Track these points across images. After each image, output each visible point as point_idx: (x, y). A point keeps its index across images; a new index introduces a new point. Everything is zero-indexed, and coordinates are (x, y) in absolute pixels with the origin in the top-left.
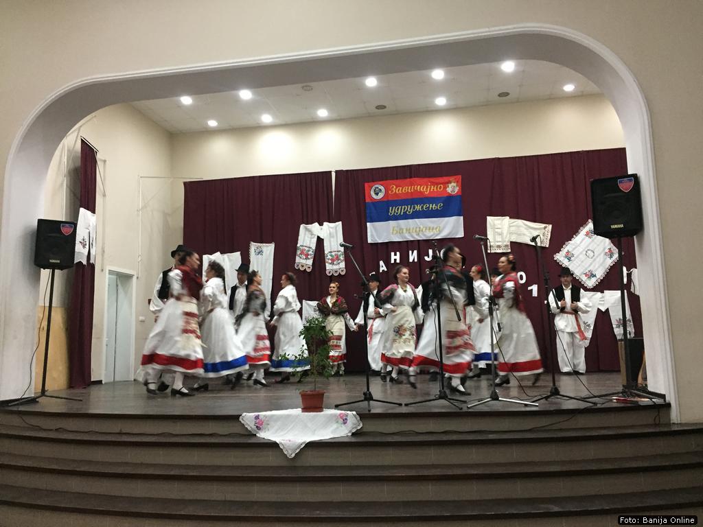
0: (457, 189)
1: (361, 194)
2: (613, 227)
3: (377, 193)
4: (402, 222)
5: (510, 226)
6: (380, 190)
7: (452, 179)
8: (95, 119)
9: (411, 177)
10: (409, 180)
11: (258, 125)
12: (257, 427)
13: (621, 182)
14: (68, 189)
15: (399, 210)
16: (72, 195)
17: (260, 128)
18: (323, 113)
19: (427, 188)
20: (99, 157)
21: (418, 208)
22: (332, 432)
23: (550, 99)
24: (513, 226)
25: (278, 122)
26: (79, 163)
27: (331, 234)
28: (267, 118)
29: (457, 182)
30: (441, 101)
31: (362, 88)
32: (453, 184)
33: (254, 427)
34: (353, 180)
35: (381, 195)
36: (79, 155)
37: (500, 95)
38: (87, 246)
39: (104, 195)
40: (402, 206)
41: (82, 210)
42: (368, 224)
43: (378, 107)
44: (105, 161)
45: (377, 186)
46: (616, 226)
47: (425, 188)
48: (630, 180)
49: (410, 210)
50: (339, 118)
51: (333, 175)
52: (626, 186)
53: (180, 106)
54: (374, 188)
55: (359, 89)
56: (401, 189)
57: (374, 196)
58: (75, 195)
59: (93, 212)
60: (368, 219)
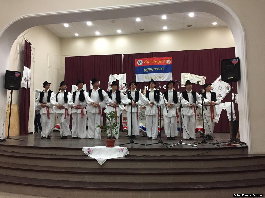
0: (170, 62)
1: (133, 63)
2: (229, 78)
3: (140, 63)
4: (149, 74)
5: (190, 77)
6: (141, 62)
7: (168, 58)
8: (30, 32)
9: (153, 57)
10: (152, 58)
11: (94, 36)
12: (89, 153)
13: (233, 61)
14: (20, 59)
15: (148, 70)
16: (21, 61)
17: (95, 37)
18: (119, 31)
19: (159, 61)
20: (32, 47)
21: (155, 69)
22: (118, 155)
23: (207, 28)
24: (191, 77)
25: (102, 34)
26: (24, 49)
27: (122, 78)
28: (98, 33)
29: (170, 59)
30: (165, 28)
31: (134, 22)
32: (169, 60)
33: (87, 153)
34: (131, 58)
35: (141, 64)
36: (24, 46)
37: (188, 26)
38: (27, 81)
39: (34, 62)
40: (149, 68)
41: (25, 67)
42: (136, 75)
43: (141, 30)
44: (34, 48)
45: (139, 60)
46: (230, 78)
47: (159, 62)
48: (237, 60)
49: (152, 70)
50: (126, 33)
51: (123, 56)
52: (234, 62)
53: (64, 27)
54: (138, 61)
55: (133, 22)
56: (148, 62)
57: (139, 64)
58: (22, 61)
59: (30, 68)
60: (136, 73)
